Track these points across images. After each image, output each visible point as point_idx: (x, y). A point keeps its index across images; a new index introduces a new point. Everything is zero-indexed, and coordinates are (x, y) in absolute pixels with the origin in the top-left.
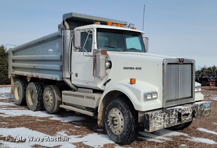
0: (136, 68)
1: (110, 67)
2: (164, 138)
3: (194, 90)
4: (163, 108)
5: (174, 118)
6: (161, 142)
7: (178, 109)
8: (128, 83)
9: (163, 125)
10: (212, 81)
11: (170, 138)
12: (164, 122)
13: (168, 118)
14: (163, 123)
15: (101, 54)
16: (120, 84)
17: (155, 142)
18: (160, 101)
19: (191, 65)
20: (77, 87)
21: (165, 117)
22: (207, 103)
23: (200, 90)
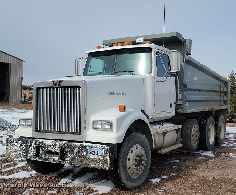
9: (19, 154)
12: (20, 151)
13: (25, 148)
21: (22, 146)
22: (97, 147)
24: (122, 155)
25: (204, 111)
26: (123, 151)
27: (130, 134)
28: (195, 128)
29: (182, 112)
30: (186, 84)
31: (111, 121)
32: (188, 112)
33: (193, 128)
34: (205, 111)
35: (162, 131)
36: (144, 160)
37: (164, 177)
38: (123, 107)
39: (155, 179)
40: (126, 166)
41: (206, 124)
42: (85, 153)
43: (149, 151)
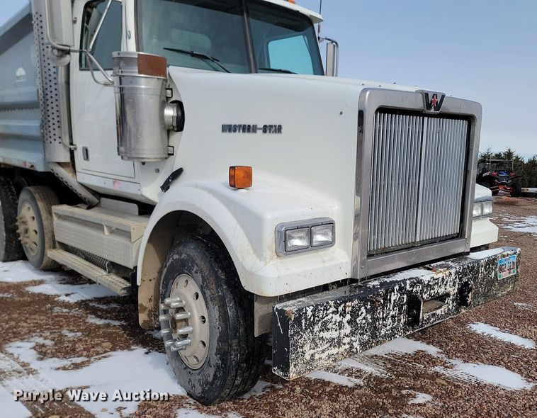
0: (265, 129)
1: (180, 124)
2: (362, 367)
3: (472, 210)
4: (352, 281)
5: (393, 317)
6: (350, 385)
7: (408, 282)
8: (223, 184)
9: (347, 346)
10: (503, 184)
11: (381, 362)
12: (353, 333)
13: (369, 317)
14: (346, 340)
15: (140, 73)
16: (197, 187)
17: (329, 383)
18: (344, 254)
19: (465, 123)
20: (99, 194)
21: (358, 316)
22: (508, 255)
23: (488, 210)
42: (493, 274)
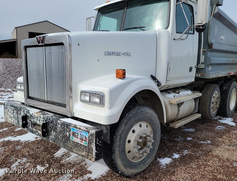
7: (26, 110)
12: (13, 118)
21: (14, 113)
22: (80, 128)
24: (119, 137)
25: (228, 75)
26: (121, 131)
27: (131, 109)
28: (216, 94)
29: (203, 77)
30: (212, 44)
31: (102, 93)
32: (211, 78)
33: (214, 95)
34: (230, 75)
35: (177, 102)
36: (149, 141)
37: (176, 156)
38: (121, 72)
39: (164, 157)
40: (124, 150)
41: (229, 90)
42: (68, 133)
43: (158, 129)
